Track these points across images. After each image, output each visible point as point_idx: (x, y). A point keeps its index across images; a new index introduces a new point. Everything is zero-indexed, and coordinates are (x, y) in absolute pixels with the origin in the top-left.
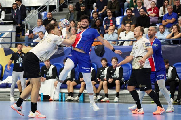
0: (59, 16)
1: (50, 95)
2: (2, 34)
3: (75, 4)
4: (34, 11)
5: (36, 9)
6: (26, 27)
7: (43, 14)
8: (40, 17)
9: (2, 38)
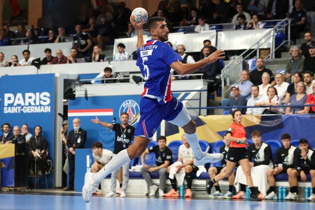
0: (275, 65)
2: (185, 94)
4: (237, 57)
6: (223, 83)
7: (250, 62)
8: (245, 66)
9: (187, 101)
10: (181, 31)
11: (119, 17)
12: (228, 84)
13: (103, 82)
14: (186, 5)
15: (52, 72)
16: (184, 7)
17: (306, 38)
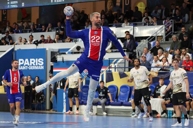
0: (166, 45)
1: (157, 111)
2: (117, 60)
3: (179, 35)
4: (144, 40)
5: (146, 39)
6: (137, 54)
7: (152, 43)
8: (149, 45)
9: (118, 64)
10: (114, 26)
12: (140, 55)
13: (72, 53)
15: (45, 48)
17: (182, 30)
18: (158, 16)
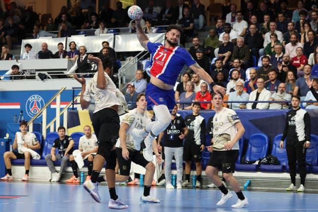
4: (132, 58)
5: (134, 56)
6: (120, 81)
7: (144, 63)
8: (140, 67)
10: (82, 34)
11: (27, 20)
12: (124, 82)
13: (11, 78)
14: (87, 10)
16: (85, 12)
17: (194, 43)
18: (154, 18)
